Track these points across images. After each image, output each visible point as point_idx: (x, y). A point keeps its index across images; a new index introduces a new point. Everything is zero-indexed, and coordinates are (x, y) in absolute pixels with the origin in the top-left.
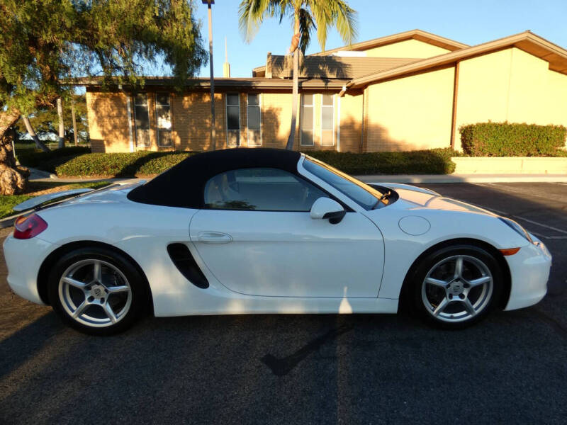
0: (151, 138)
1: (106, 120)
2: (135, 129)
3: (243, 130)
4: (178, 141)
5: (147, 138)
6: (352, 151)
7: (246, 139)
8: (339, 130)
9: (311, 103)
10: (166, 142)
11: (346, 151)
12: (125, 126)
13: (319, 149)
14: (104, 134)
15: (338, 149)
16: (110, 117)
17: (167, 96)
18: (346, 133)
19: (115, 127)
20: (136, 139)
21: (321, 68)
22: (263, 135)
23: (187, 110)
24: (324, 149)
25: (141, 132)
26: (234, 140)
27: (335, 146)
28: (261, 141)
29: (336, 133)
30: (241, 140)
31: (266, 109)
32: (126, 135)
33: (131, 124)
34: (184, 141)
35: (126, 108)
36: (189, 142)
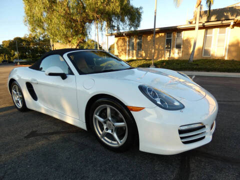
0: (135, 54)
1: (120, 47)
2: (129, 50)
3: (173, 49)
4: (144, 55)
5: (133, 54)
6: (236, 59)
7: (174, 53)
8: (228, 47)
9: (211, 33)
10: (139, 55)
11: (231, 59)
12: (126, 50)
13: (214, 58)
14: (119, 53)
15: (226, 58)
16: (121, 46)
17: (141, 36)
18: (233, 49)
19: (122, 50)
20: (129, 55)
21: (225, 14)
22: (182, 51)
23: (149, 42)
24: (217, 58)
25: (131, 52)
26: (168, 54)
27: (225, 56)
28: (181, 54)
29: (226, 49)
30: (171, 54)
31: (185, 39)
32: (126, 53)
33: (128, 48)
34: (146, 55)
35: (126, 42)
36: (148, 55)
